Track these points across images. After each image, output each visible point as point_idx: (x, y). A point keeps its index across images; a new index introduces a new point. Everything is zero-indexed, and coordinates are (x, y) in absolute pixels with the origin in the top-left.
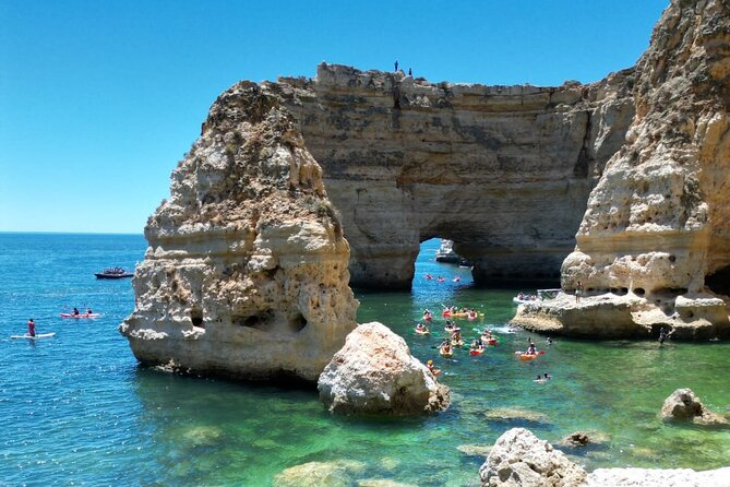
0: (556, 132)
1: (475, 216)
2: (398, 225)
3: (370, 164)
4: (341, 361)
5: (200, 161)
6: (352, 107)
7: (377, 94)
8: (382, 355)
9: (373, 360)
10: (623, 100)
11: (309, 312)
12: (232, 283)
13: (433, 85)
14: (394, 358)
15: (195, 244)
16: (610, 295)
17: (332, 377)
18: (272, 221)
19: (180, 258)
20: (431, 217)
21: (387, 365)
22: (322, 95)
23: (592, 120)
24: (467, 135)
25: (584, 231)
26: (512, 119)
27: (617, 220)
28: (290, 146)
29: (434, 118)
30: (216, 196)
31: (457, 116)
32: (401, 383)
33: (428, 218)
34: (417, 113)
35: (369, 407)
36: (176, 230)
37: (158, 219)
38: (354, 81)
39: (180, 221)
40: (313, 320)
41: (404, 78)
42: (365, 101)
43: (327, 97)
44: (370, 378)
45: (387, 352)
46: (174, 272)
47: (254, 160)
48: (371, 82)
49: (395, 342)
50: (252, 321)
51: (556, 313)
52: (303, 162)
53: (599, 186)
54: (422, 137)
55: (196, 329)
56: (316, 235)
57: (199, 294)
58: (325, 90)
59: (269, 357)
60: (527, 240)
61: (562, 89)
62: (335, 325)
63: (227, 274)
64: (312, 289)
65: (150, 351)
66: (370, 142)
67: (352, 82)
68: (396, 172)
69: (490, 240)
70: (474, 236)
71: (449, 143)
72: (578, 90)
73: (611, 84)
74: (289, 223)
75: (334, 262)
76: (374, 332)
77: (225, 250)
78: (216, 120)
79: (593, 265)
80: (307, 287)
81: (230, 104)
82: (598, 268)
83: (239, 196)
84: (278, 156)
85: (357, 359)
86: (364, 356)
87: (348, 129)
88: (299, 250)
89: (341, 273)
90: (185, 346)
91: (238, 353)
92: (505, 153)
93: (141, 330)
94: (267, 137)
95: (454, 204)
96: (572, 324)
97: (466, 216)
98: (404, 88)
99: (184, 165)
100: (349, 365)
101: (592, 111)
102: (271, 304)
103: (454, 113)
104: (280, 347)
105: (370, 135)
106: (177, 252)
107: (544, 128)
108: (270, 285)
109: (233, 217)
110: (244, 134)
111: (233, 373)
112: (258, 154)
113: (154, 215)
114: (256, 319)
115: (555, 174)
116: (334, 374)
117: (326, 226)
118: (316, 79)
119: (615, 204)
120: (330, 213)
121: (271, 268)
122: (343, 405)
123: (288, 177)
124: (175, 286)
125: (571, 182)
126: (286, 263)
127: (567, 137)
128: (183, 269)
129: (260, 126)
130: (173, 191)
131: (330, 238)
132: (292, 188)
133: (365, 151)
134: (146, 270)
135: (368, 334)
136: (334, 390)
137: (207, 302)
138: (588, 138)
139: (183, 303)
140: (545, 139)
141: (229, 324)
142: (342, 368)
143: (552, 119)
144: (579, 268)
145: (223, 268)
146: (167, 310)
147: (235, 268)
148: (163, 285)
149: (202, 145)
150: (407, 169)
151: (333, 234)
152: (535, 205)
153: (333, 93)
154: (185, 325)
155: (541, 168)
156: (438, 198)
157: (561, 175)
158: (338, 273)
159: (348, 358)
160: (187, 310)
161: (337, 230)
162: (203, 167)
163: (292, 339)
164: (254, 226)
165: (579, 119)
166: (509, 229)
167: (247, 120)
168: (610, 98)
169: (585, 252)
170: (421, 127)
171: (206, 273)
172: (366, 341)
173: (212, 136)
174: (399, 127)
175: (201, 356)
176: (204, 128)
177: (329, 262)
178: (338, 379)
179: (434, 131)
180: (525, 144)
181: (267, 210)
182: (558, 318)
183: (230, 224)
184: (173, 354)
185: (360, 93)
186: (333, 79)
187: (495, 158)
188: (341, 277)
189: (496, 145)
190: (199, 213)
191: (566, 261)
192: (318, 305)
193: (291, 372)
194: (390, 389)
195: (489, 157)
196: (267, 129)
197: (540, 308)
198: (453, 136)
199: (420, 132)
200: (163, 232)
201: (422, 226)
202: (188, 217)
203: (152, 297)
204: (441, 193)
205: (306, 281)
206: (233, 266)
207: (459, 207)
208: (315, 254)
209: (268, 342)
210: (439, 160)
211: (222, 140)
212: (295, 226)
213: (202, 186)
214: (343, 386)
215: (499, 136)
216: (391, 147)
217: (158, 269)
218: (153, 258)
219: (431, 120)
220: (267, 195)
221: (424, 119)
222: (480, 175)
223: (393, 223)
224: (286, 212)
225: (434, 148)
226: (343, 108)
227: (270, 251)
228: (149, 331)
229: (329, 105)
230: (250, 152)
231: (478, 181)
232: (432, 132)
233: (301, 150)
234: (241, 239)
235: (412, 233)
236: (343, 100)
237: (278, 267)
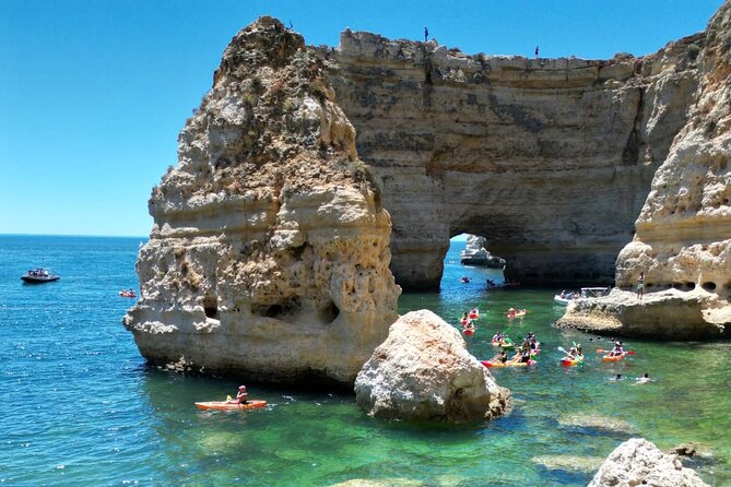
0: (603, 112)
1: (510, 209)
2: (428, 218)
3: (397, 148)
4: (384, 357)
5: (213, 115)
6: (379, 81)
7: (406, 67)
8: (434, 350)
9: (424, 356)
10: (682, 73)
11: (342, 299)
12: (252, 265)
13: (468, 57)
14: (450, 352)
15: (207, 219)
16: (673, 291)
17: (372, 376)
18: (299, 187)
19: (190, 236)
20: (462, 209)
21: (441, 362)
22: (346, 66)
23: (645, 98)
24: (505, 115)
25: (646, 217)
26: (554, 98)
27: (687, 203)
28: (321, 97)
29: (470, 96)
30: (231, 159)
31: (495, 93)
32: (458, 383)
33: (461, 210)
34: (449, 89)
35: (418, 413)
36: (185, 202)
37: (164, 190)
38: (381, 51)
39: (189, 192)
40: (347, 309)
41: (436, 49)
42: (393, 75)
43: (351, 69)
44: (421, 377)
45: (441, 345)
46: (183, 253)
47: (276, 114)
48: (400, 52)
49: (450, 334)
50: (274, 311)
51: (615, 310)
52: (335, 118)
53: (666, 163)
54: (455, 117)
55: (210, 320)
56: (353, 203)
57: (213, 279)
58: (349, 60)
59: (294, 354)
60: (565, 236)
61: (612, 62)
62: (373, 316)
63: (246, 254)
64: (346, 271)
65: (158, 347)
66: (398, 123)
67: (378, 53)
68: (425, 157)
69: (526, 236)
70: (508, 232)
71: (484, 124)
72: (630, 64)
73: (669, 55)
74: (320, 189)
75: (373, 238)
76: (424, 321)
77: (243, 225)
78: (231, 64)
79: (654, 256)
80: (341, 268)
81: (248, 45)
82: (659, 260)
83: (260, 159)
84: (306, 107)
85: (403, 354)
86: (412, 350)
87: (374, 107)
88: (332, 222)
89: (382, 252)
90: (198, 341)
91: (258, 349)
92: (546, 136)
93: (147, 323)
94: (293, 85)
95: (487, 194)
96: (633, 323)
97: (500, 209)
98: (436, 60)
99: (193, 123)
100: (394, 361)
101: (645, 88)
102: (298, 289)
103: (491, 89)
104: (307, 342)
105: (397, 114)
106: (187, 229)
107: (591, 107)
108: (297, 266)
109: (252, 184)
110: (265, 81)
111: (251, 372)
112: (281, 106)
113: (159, 186)
114: (280, 309)
115: (601, 160)
116: (375, 372)
117: (364, 193)
118: (339, 49)
119: (685, 183)
120: (369, 177)
121: (297, 245)
122: (386, 410)
123: (317, 133)
124: (185, 270)
125: (618, 169)
126: (317, 239)
127: (616, 117)
128: (194, 250)
129: (284, 71)
130: (181, 155)
131: (369, 208)
132: (323, 147)
133: (392, 133)
134: (151, 252)
135: (416, 323)
136: (374, 392)
137: (223, 288)
138: (640, 118)
139: (195, 289)
140: (591, 120)
141: (247, 314)
142: (385, 365)
143: (600, 97)
144: (638, 260)
145: (240, 245)
146: (176, 298)
147: (255, 246)
148: (172, 269)
149: (214, 97)
150: (438, 154)
151: (373, 203)
152: (576, 197)
153: (358, 65)
154: (197, 316)
155: (585, 154)
156: (470, 188)
157: (607, 162)
158: (377, 251)
159: (392, 353)
160: (199, 298)
161: (377, 198)
162: (216, 122)
163: (322, 332)
164: (277, 194)
165: (631, 97)
166: (547, 223)
167: (269, 65)
168: (668, 71)
169: (646, 242)
170: (455, 105)
171: (221, 253)
172: (414, 332)
173: (225, 85)
174: (430, 105)
175: (216, 353)
176: (216, 76)
177: (369, 237)
178: (380, 378)
179: (470, 111)
180: (568, 126)
181: (293, 174)
182: (616, 316)
183: (249, 192)
184: (183, 351)
185: (387, 64)
186: (357, 48)
187: (535, 143)
188: (381, 257)
189: (536, 127)
190: (212, 181)
191: (622, 252)
192: (354, 291)
193: (319, 372)
194: (446, 391)
195: (527, 140)
196: (292, 75)
197: (595, 305)
198: (489, 116)
199: (454, 110)
200: (169, 206)
201: (452, 219)
202: (199, 187)
203: (160, 283)
204: (474, 182)
205: (340, 260)
206: (253, 244)
207: (493, 198)
208: (350, 226)
209: (293, 335)
210: (473, 144)
211: (238, 89)
212: (328, 192)
213: (215, 147)
214: (386, 387)
215: (541, 116)
216: (421, 128)
217: (165, 250)
218: (160, 237)
219: (466, 98)
220: (293, 157)
221: (458, 96)
222: (518, 161)
223: (422, 214)
224: (316, 176)
225: (468, 130)
226: (369, 83)
227: (297, 224)
228: (156, 323)
229: (353, 78)
230: (271, 104)
231: (516, 169)
232: (467, 111)
233: (332, 104)
234: (262, 210)
235: (442, 226)
236: (369, 73)
237: (306, 244)
